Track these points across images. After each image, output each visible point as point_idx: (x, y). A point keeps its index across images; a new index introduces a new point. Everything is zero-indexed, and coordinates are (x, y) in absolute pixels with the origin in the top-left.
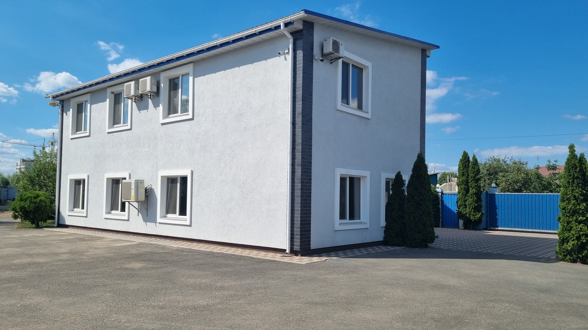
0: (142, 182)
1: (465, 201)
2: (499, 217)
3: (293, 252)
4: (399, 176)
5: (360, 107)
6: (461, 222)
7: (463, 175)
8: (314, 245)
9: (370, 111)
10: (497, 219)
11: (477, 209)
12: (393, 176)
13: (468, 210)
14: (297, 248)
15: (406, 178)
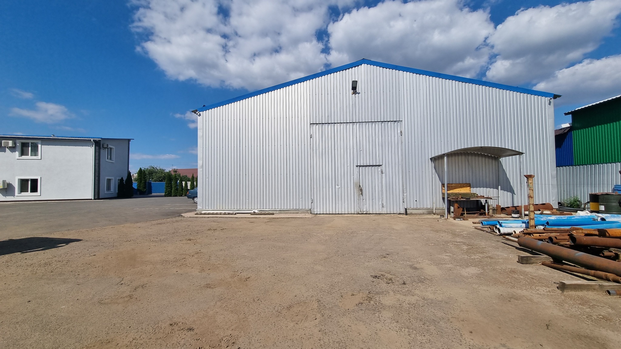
0: (5, 181)
1: (140, 185)
2: (152, 190)
3: (95, 199)
4: (122, 178)
5: (111, 159)
6: (138, 193)
7: (139, 176)
8: (100, 197)
9: (114, 160)
10: (152, 191)
11: (145, 188)
12: (120, 178)
13: (141, 188)
14: (96, 198)
15: (125, 179)
